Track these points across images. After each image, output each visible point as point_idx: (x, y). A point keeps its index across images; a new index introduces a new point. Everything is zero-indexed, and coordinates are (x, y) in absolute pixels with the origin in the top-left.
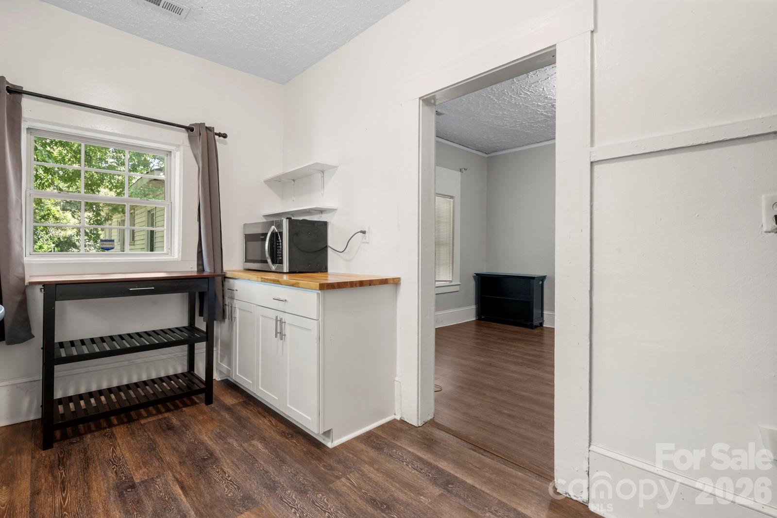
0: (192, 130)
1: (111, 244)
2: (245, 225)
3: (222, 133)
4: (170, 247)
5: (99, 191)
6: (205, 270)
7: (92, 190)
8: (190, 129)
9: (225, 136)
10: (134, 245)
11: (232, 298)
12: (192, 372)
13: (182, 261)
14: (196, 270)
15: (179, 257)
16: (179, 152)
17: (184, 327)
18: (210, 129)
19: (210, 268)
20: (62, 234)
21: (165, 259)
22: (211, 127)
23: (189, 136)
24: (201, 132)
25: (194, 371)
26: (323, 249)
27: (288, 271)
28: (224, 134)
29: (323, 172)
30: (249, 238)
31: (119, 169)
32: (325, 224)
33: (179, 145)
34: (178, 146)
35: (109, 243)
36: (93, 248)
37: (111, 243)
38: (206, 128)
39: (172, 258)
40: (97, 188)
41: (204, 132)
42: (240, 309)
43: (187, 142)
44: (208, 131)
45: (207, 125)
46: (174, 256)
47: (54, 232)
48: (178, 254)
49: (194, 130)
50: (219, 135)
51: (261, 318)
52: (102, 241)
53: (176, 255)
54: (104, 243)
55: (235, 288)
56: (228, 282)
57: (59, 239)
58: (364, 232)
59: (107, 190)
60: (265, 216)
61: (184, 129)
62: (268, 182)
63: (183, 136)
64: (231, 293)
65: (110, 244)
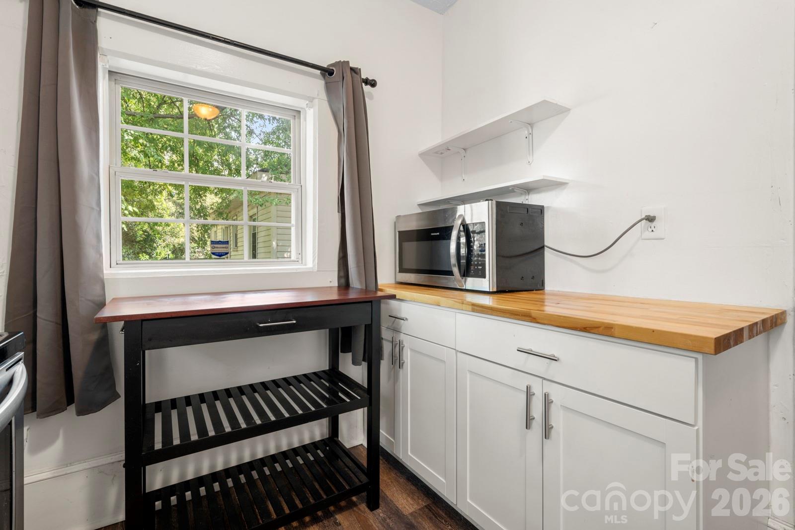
0: (331, 73)
1: (225, 248)
2: (398, 217)
3: (370, 79)
4: (300, 252)
5: (205, 196)
6: (351, 285)
7: (200, 195)
8: (327, 72)
9: (373, 84)
10: (237, 251)
11: (396, 330)
12: (336, 439)
13: (318, 271)
14: (337, 285)
15: (314, 266)
16: (312, 110)
17: (324, 371)
18: (355, 71)
19: (361, 282)
20: (176, 241)
21: (296, 269)
22: (357, 68)
23: (326, 83)
24: (345, 75)
25: (338, 438)
26: (536, 250)
27: (495, 290)
28: (374, 80)
29: (531, 125)
30: (404, 237)
31: (223, 173)
32: (541, 210)
33: (314, 98)
34: (311, 100)
35: (221, 246)
36: (201, 254)
37: (224, 246)
38: (352, 69)
39: (304, 267)
40: (204, 193)
41: (348, 73)
42: (412, 350)
43: (323, 95)
44: (354, 74)
45: (351, 65)
46: (305, 265)
47: (169, 240)
48: (314, 261)
49: (333, 73)
50: (366, 82)
51: (468, 375)
52: (213, 242)
53: (310, 262)
54: (216, 246)
55: (403, 315)
56: (387, 304)
57: (174, 246)
58: (650, 219)
59: (213, 196)
60: (420, 205)
61: (318, 72)
62: (424, 155)
63: (316, 85)
64: (394, 322)
65: (223, 248)
